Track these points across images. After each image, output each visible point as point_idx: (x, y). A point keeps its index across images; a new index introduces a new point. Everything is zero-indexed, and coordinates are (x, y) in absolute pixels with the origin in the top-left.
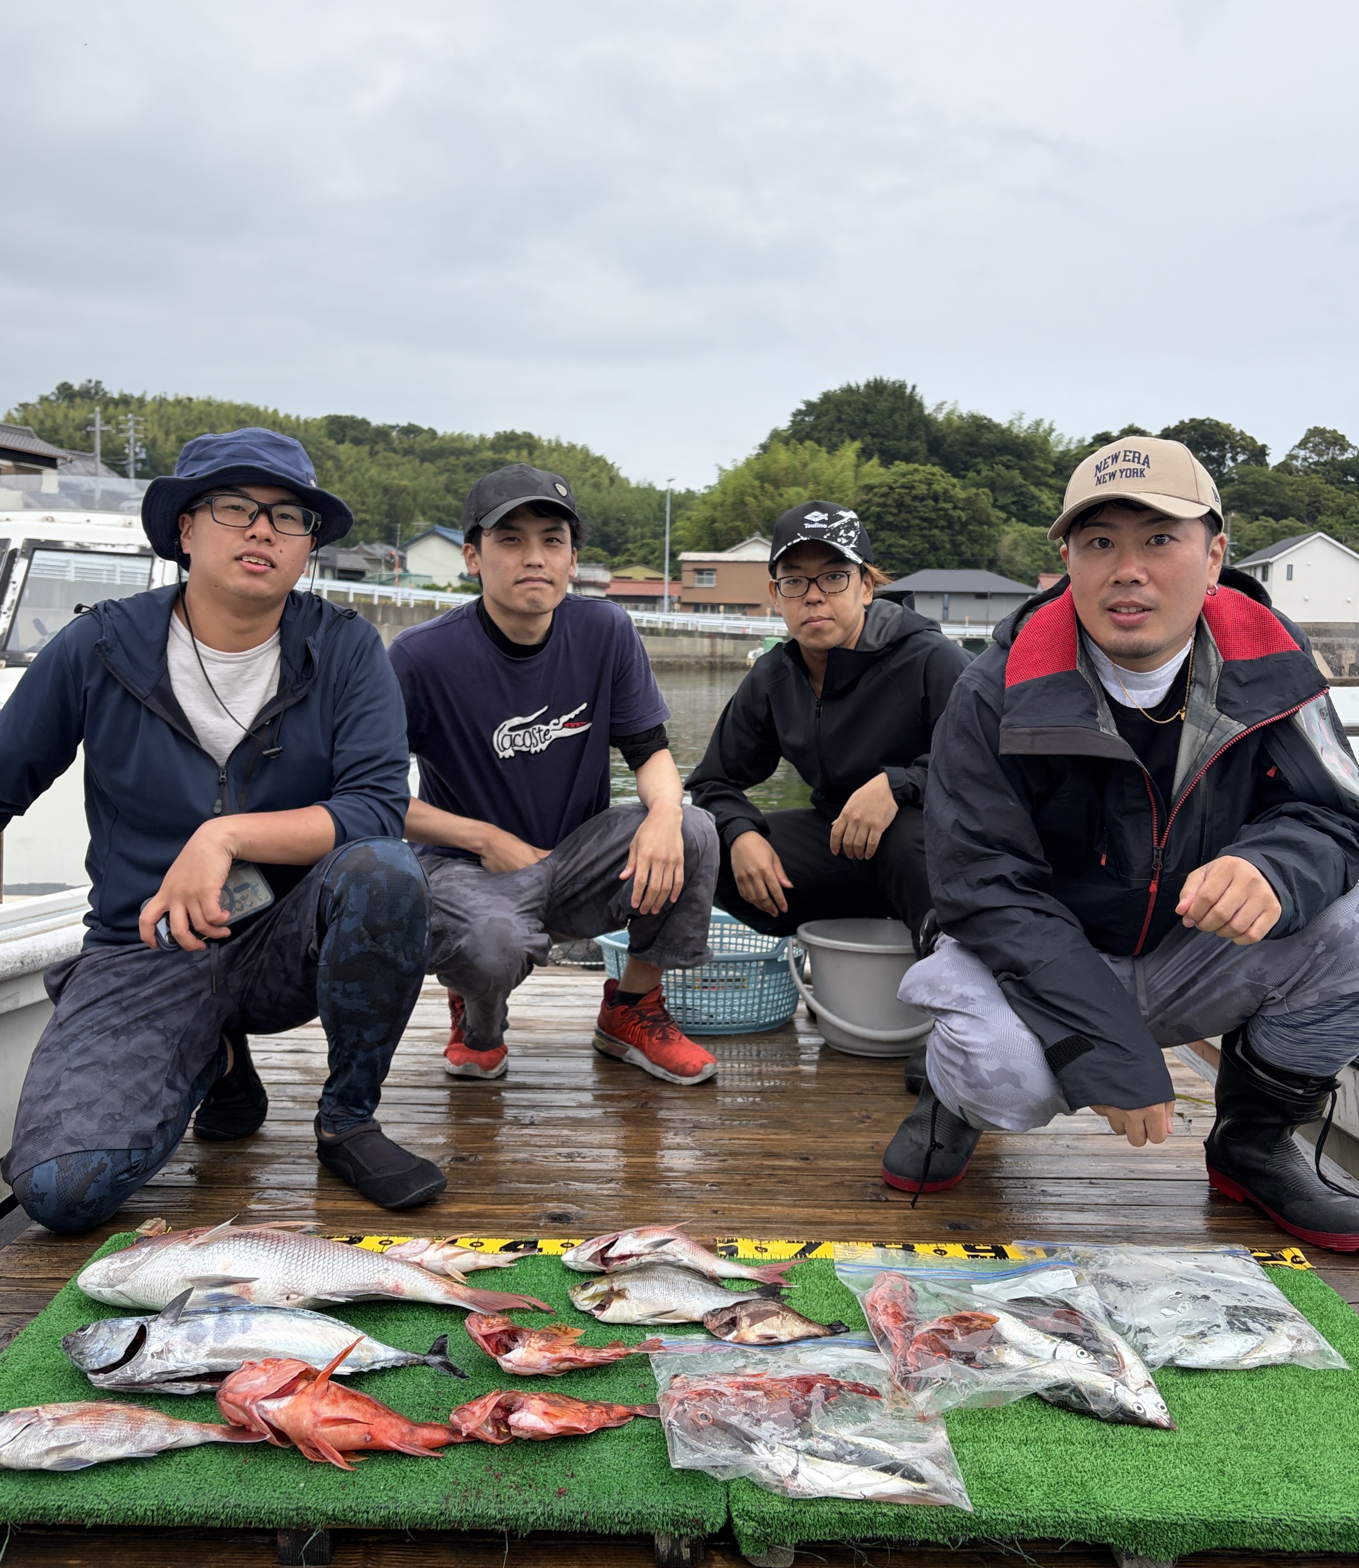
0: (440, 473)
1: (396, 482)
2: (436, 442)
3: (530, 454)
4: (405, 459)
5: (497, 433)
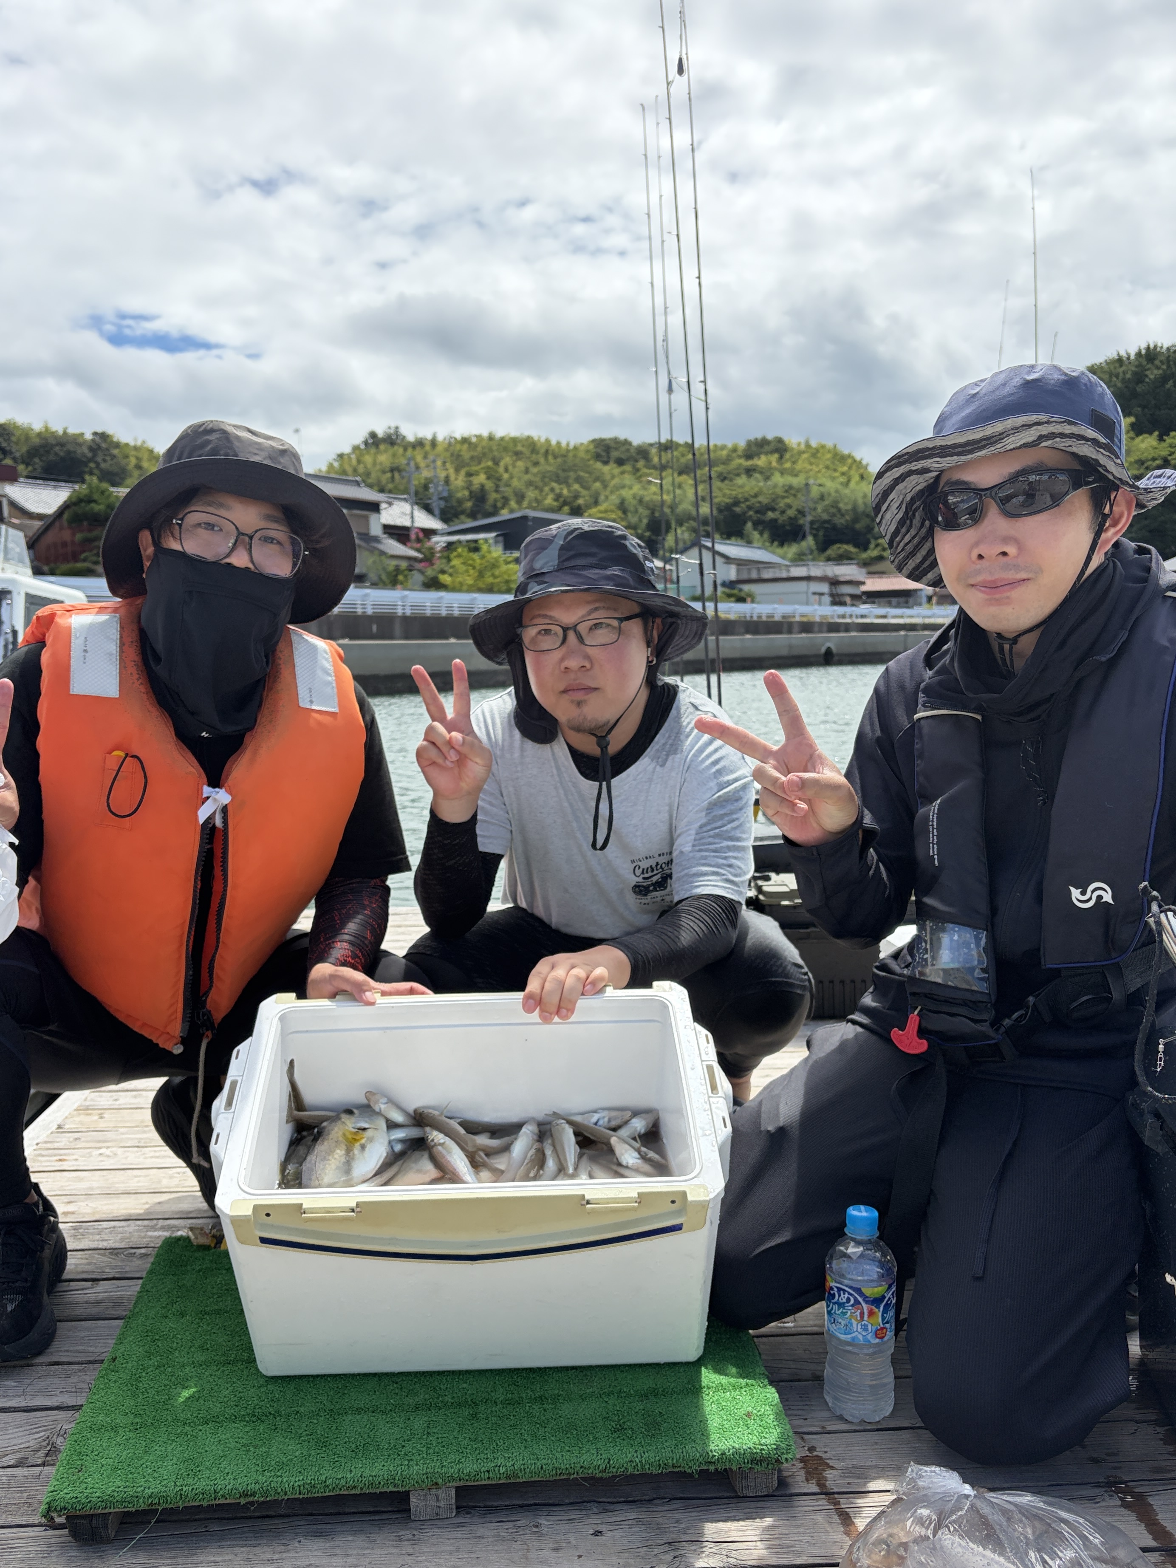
1: (656, 497)
2: (693, 455)
3: (781, 457)
5: (748, 440)
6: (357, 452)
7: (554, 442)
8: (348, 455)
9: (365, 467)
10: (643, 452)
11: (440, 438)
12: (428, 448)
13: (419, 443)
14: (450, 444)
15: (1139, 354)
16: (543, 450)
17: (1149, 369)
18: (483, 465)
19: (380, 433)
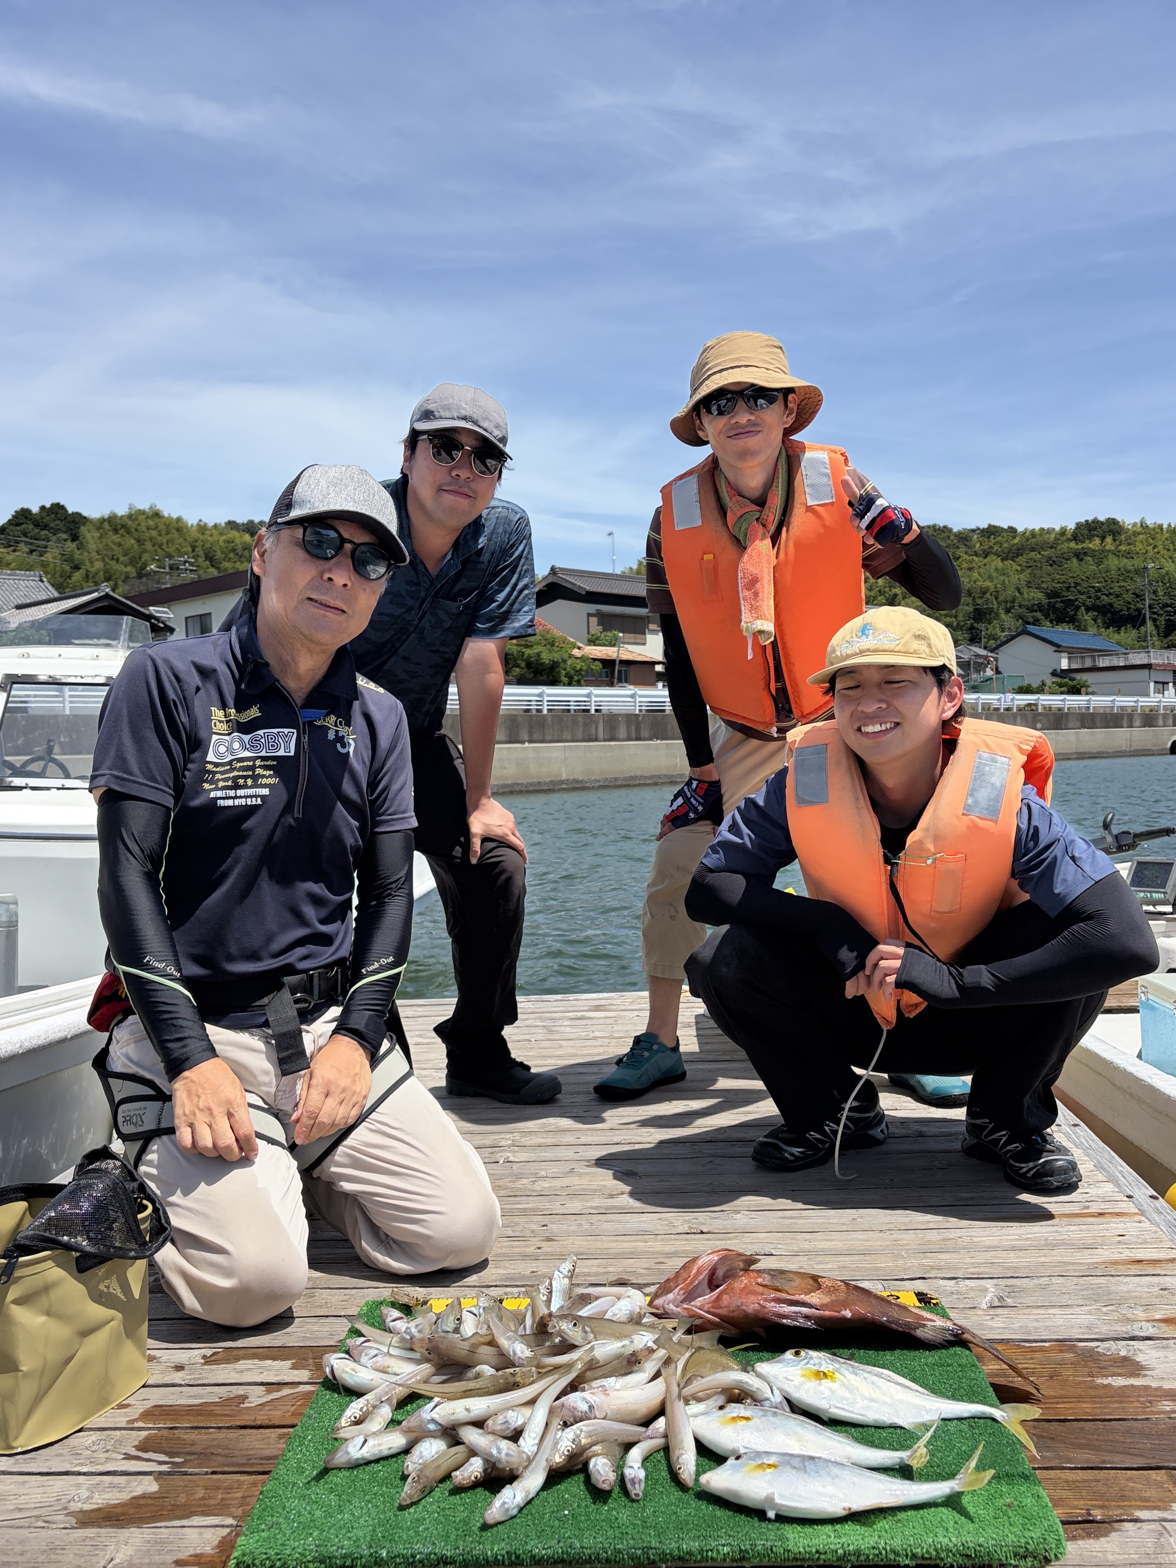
0: (1022, 571)
1: (980, 584)
2: (1016, 541)
3: (1114, 540)
4: (986, 560)
5: (1077, 524)
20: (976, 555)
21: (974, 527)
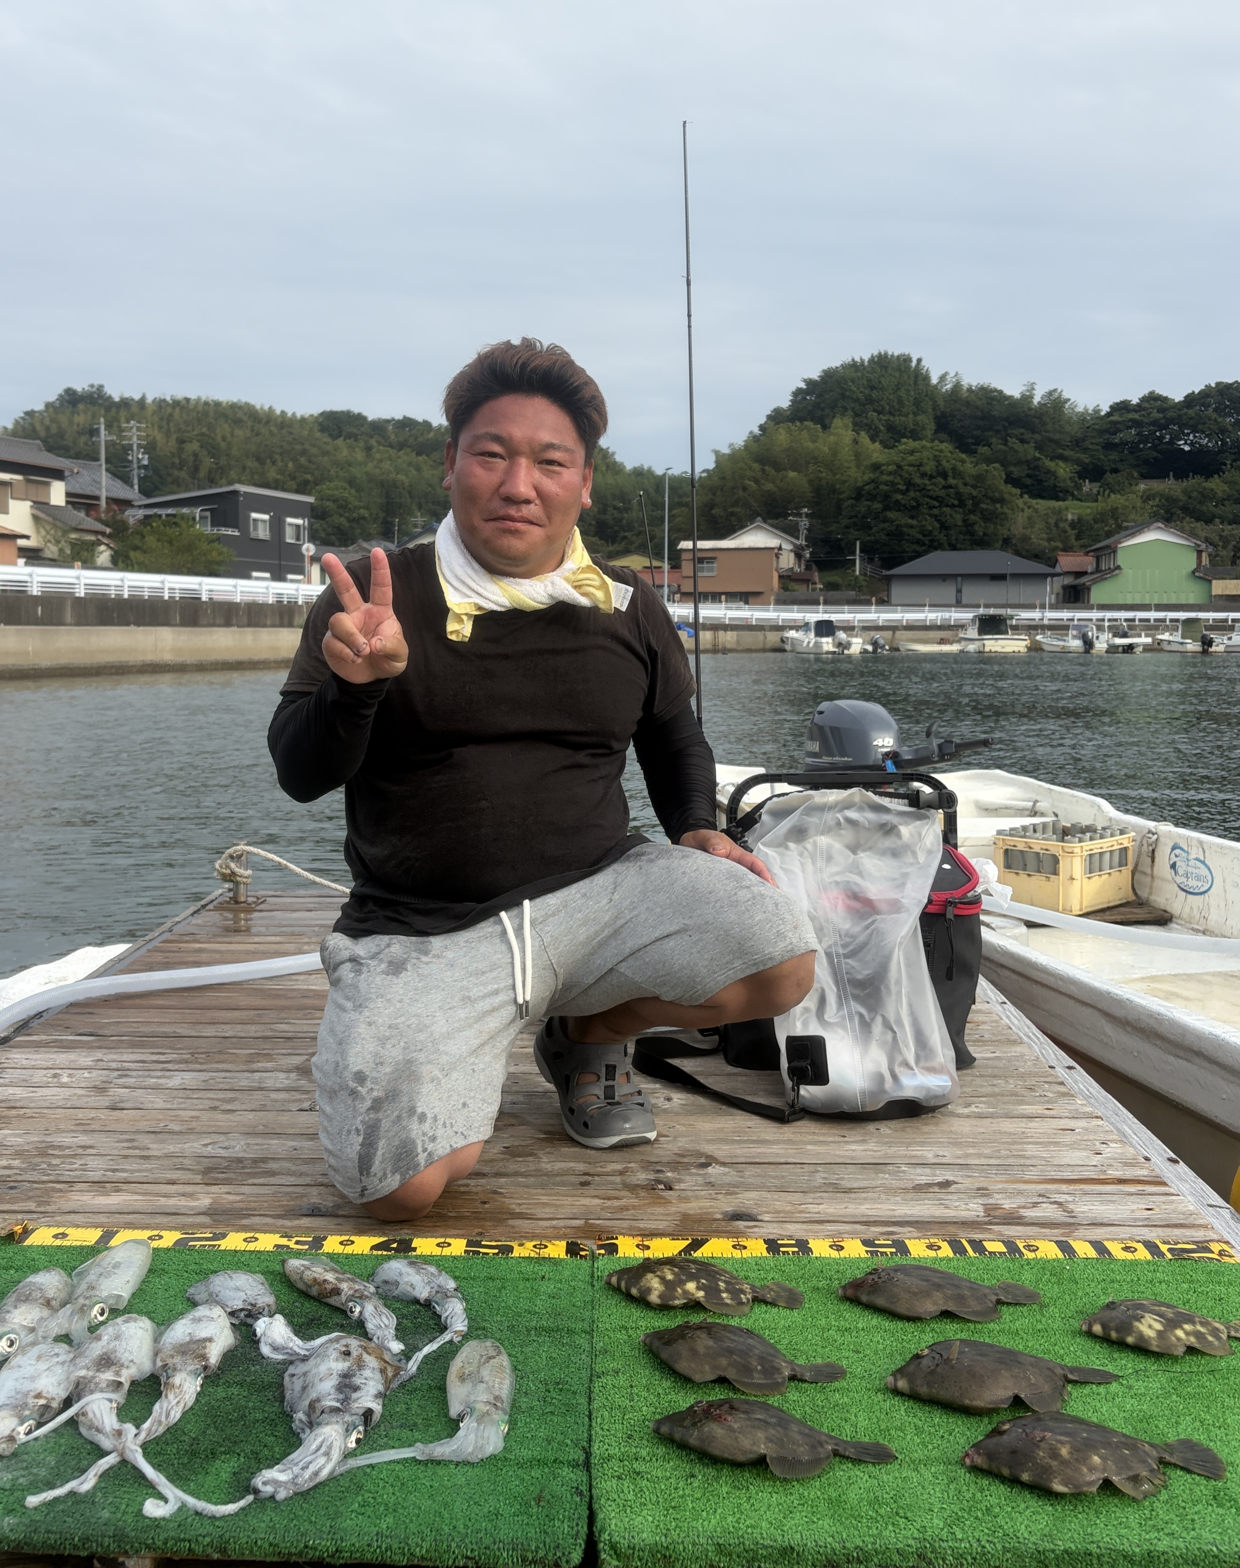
1: (393, 476)
2: (431, 435)
4: (401, 452)
6: (51, 410)
7: (278, 412)
8: (40, 412)
9: (60, 427)
10: (379, 427)
11: (149, 399)
12: (135, 409)
13: (125, 403)
14: (160, 407)
15: (872, 360)
16: (264, 420)
17: (883, 376)
18: (196, 432)
19: (79, 389)
20: (391, 446)
21: (389, 417)
